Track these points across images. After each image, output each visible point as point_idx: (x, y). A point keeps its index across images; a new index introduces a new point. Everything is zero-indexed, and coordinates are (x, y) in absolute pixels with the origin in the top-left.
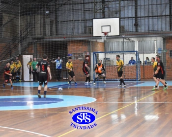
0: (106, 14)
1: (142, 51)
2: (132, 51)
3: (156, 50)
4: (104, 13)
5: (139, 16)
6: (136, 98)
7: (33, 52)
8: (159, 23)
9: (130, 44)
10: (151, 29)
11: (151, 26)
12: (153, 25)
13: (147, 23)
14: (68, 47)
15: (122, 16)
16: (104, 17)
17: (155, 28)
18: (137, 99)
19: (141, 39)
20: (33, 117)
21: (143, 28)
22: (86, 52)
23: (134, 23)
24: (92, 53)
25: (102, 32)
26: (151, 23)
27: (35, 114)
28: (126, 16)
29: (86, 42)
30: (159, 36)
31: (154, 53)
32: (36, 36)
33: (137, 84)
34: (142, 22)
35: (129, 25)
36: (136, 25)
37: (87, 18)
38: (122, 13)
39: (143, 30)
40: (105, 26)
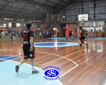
0: (83, 13)
1: (97, 26)
2: (93, 26)
4: (82, 13)
5: (96, 13)
7: (57, 27)
8: (103, 16)
9: (92, 24)
10: (100, 18)
15: (89, 13)
16: (82, 14)
17: (102, 18)
19: (96, 22)
20: (56, 49)
21: (97, 18)
22: (76, 27)
24: (78, 27)
25: (82, 20)
26: (100, 16)
27: (58, 49)
28: (91, 13)
29: (76, 23)
31: (101, 27)
32: (58, 21)
33: (95, 38)
34: (97, 15)
35: (92, 17)
36: (95, 17)
37: (76, 14)
38: (89, 12)
39: (97, 19)
40: (83, 17)
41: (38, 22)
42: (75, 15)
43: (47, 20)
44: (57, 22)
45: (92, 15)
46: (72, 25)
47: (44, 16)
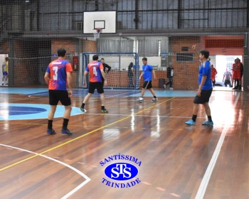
3: (159, 53)
5: (140, 9)
6: (133, 110)
8: (165, 18)
9: (128, 43)
10: (154, 26)
11: (154, 23)
12: (157, 21)
13: (149, 19)
14: (52, 46)
16: (97, 10)
17: (160, 26)
18: (135, 112)
19: (142, 38)
21: (144, 24)
22: (73, 52)
23: (134, 17)
24: (81, 54)
25: (95, 29)
26: (154, 18)
28: (125, 9)
29: (74, 40)
30: (164, 36)
31: (157, 56)
32: (14, 31)
33: (136, 93)
35: (128, 20)
36: (136, 21)
37: (76, 10)
38: (120, 5)
39: (145, 27)
40: (98, 21)
42: (73, 13)
44: (9, 34)
45: (130, 16)
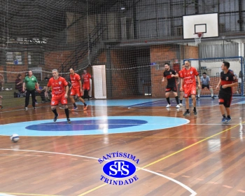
0: (200, 8)
2: (235, 57)
4: (197, 8)
6: (240, 118)
9: (232, 47)
14: (151, 54)
15: (222, 11)
16: (197, 13)
18: (243, 121)
20: (106, 143)
22: (174, 60)
23: (238, 19)
24: (182, 62)
28: (227, 10)
32: (110, 41)
33: (242, 100)
35: (231, 22)
36: (241, 22)
37: (175, 14)
38: (222, 6)
40: (199, 25)
41: (34, 44)
42: (172, 18)
43: (70, 37)
44: (106, 44)
45: (233, 17)
46: (160, 54)
47: (58, 22)
